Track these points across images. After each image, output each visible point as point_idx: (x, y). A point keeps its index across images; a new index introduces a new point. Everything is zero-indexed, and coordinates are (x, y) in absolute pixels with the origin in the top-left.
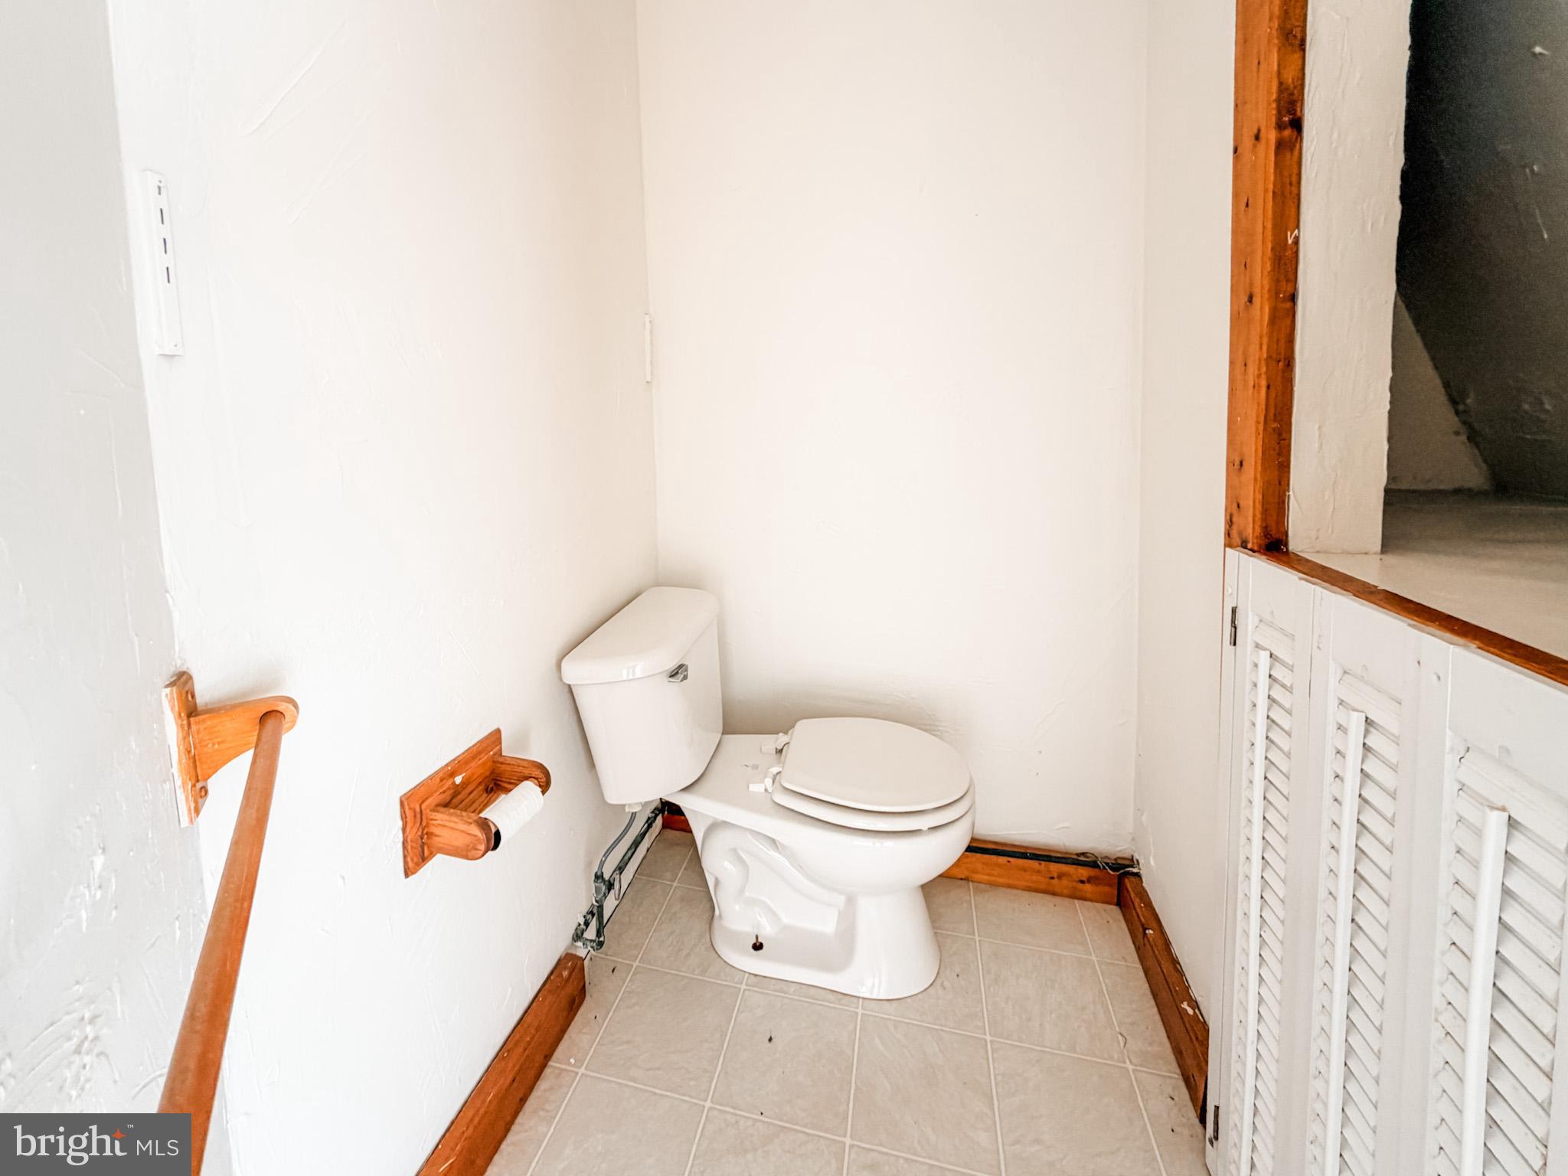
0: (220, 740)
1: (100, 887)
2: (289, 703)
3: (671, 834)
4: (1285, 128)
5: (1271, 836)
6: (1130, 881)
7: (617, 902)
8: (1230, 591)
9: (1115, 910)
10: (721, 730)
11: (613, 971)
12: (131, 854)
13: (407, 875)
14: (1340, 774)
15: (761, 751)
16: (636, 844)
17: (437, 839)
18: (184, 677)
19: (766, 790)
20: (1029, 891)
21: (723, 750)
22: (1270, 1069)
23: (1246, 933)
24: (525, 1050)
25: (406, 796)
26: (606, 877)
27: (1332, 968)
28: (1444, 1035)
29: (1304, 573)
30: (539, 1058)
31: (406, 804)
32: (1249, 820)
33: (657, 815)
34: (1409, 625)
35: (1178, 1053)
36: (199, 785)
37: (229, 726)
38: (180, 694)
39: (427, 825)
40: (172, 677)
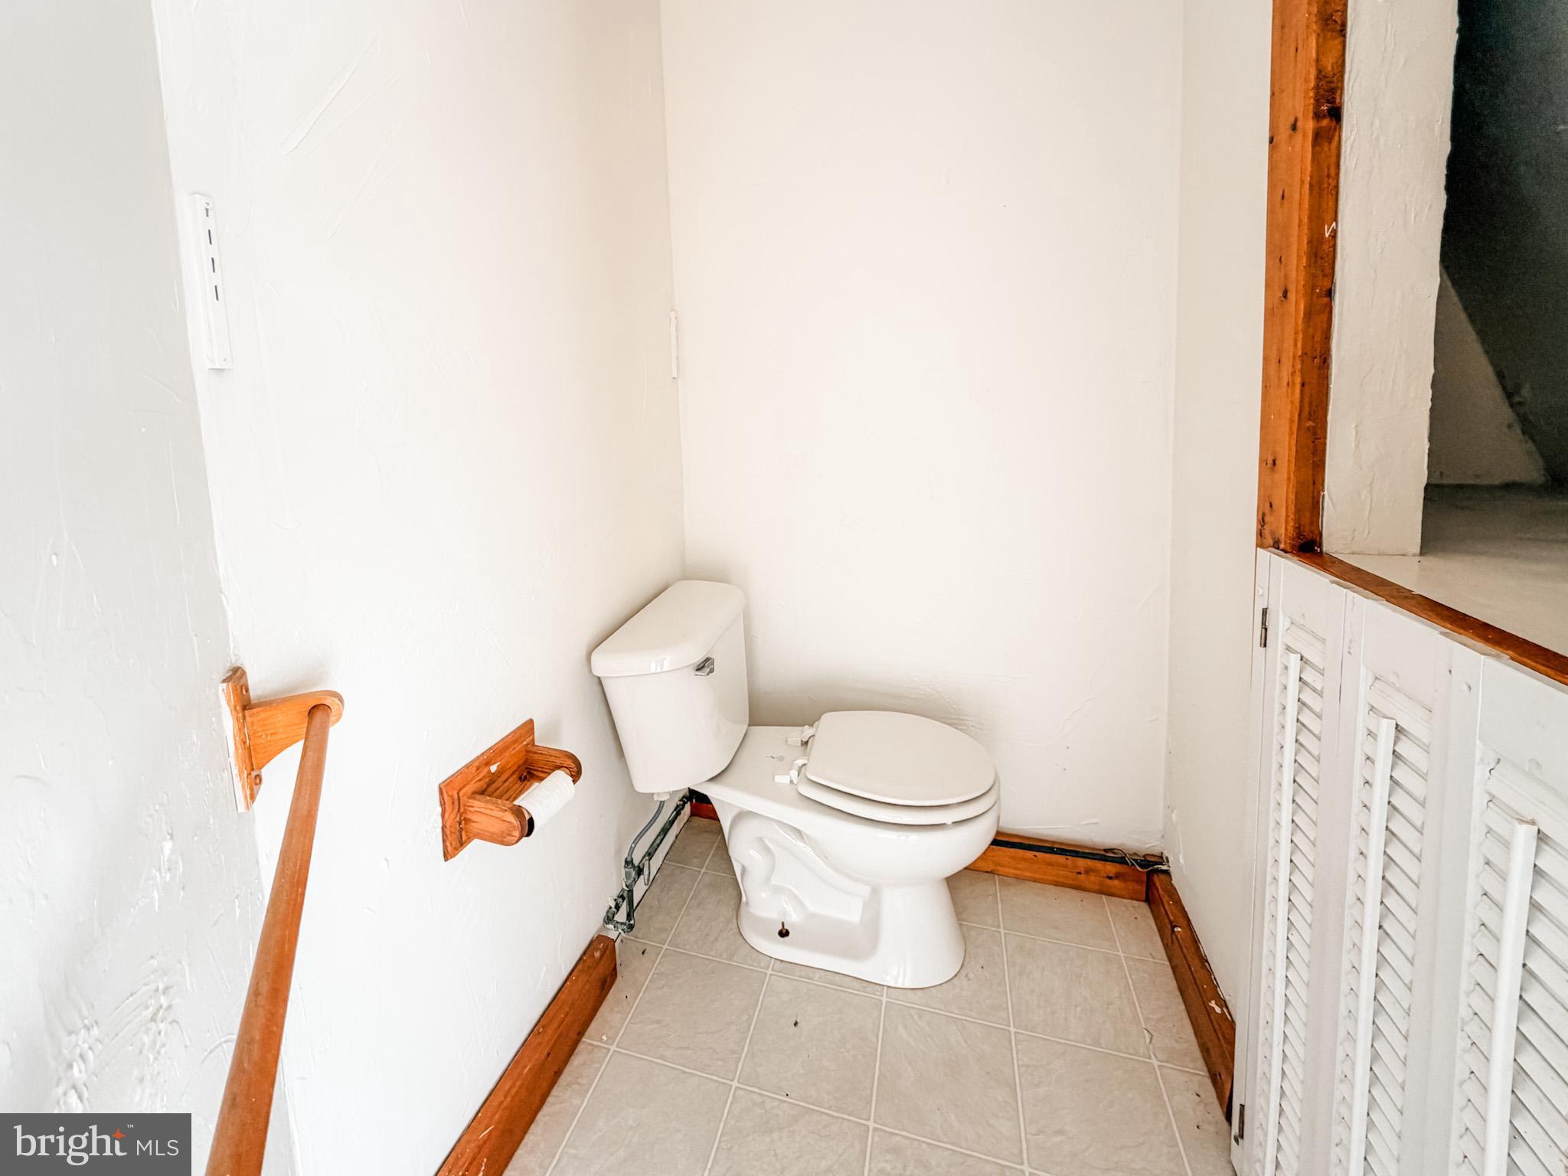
0: (272, 731)
1: (169, 870)
2: (335, 697)
3: (699, 822)
4: (1324, 117)
5: (1299, 839)
6: (1159, 879)
7: (647, 887)
8: (1261, 592)
9: (1144, 908)
10: (747, 723)
11: (643, 953)
12: (196, 838)
13: (446, 858)
14: (1370, 780)
15: (787, 741)
16: (665, 831)
17: (473, 824)
18: (239, 673)
19: (791, 782)
20: (1056, 885)
21: (750, 741)
22: (1296, 1071)
23: (1274, 935)
24: (559, 1026)
25: (445, 783)
26: (636, 863)
27: (1358, 972)
28: (1470, 1045)
29: (1337, 576)
30: (573, 1035)
31: (444, 791)
32: (1278, 823)
33: (685, 803)
34: (1441, 633)
35: (1205, 1051)
36: (254, 774)
37: (280, 718)
38: (235, 689)
39: (465, 812)
40: (228, 672)
